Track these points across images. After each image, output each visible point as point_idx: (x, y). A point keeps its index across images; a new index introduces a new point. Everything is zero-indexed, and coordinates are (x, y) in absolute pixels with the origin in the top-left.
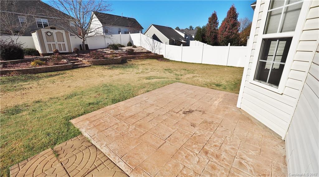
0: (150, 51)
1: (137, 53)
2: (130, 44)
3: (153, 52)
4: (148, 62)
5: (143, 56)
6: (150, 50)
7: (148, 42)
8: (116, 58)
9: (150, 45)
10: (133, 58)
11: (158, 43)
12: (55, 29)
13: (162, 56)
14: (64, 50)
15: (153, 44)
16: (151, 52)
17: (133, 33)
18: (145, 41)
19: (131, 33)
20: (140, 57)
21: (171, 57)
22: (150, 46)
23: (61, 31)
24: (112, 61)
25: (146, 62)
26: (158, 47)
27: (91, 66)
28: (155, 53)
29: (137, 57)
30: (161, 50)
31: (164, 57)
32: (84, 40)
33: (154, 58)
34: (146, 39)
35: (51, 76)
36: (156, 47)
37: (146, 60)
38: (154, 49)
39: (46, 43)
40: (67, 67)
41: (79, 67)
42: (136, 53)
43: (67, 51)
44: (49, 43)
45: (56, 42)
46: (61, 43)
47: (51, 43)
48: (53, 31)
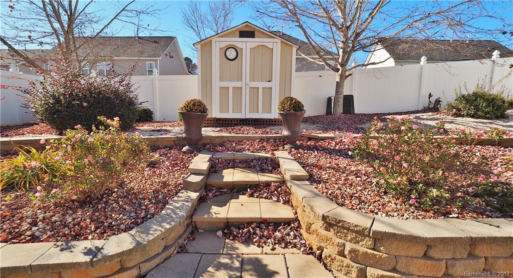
12: (253, 37)
14: (263, 112)
23: (268, 43)
32: (343, 78)
39: (216, 86)
43: (275, 114)
44: (225, 84)
45: (246, 82)
46: (261, 85)
47: (231, 85)
48: (245, 45)
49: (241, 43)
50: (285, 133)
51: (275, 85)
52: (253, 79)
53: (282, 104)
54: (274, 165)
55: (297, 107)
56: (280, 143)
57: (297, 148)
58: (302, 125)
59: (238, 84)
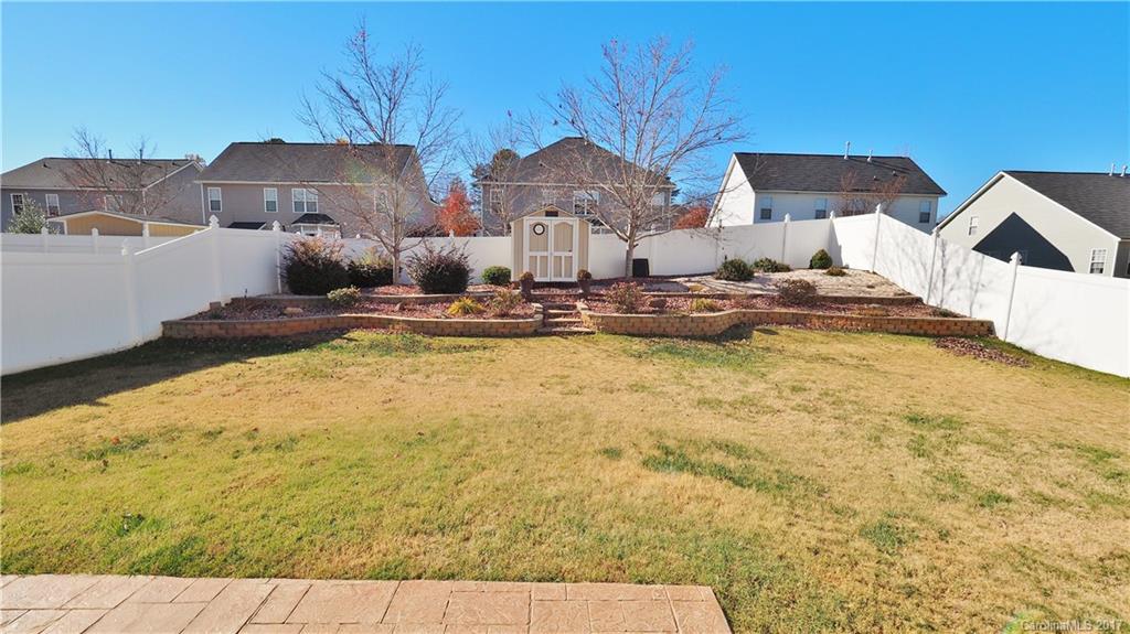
0: (918, 295)
1: (836, 300)
2: (821, 259)
3: (933, 302)
4: (861, 351)
5: (852, 319)
6: (916, 293)
7: (910, 251)
8: (712, 314)
9: (919, 265)
10: (796, 321)
11: (965, 260)
12: (557, 216)
13: (986, 329)
14: (565, 276)
15: (938, 264)
16: (919, 300)
17: (847, 213)
18: (898, 245)
19: (837, 216)
20: (832, 318)
21: (1049, 343)
22: (917, 273)
23: (569, 220)
24: (677, 325)
25: (851, 348)
26: (963, 276)
27: (593, 333)
28: (945, 307)
29: (815, 320)
30: (981, 296)
31: (1000, 335)
32: (632, 247)
33: (918, 335)
34: (906, 237)
35: (458, 348)
36: (951, 280)
37: (864, 338)
38: (939, 285)
39: (527, 254)
40: (518, 327)
41: (555, 334)
42: (824, 298)
43: (574, 279)
44: (534, 254)
45: (551, 253)
46: (564, 254)
47: (539, 254)
48: (551, 222)
49: (547, 221)
50: (581, 291)
51: (575, 254)
52: (556, 250)
53: (579, 274)
54: (575, 307)
55: (588, 275)
56: (579, 297)
57: (588, 300)
58: (591, 288)
59: (545, 254)
